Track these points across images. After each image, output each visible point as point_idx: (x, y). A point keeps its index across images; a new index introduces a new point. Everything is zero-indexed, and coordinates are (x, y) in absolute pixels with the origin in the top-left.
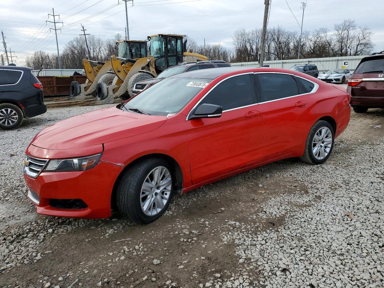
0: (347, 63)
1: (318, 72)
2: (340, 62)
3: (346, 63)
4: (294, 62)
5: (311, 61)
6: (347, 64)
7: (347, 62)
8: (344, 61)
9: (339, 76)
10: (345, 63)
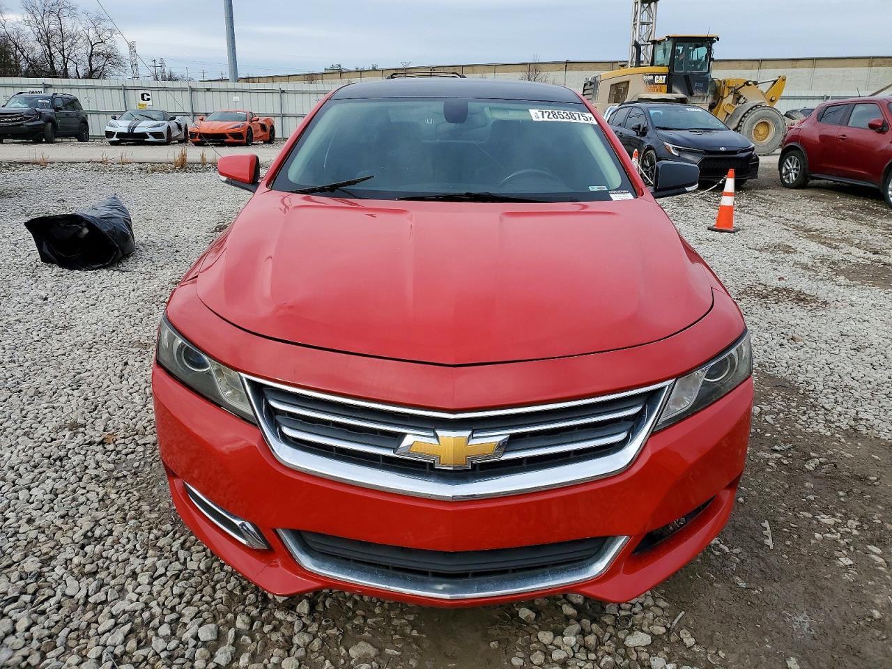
0: (149, 97)
1: (87, 116)
2: (131, 93)
3: (146, 97)
4: (13, 86)
5: (51, 86)
6: (149, 99)
7: (148, 95)
8: (143, 92)
9: (158, 126)
10: (143, 95)
